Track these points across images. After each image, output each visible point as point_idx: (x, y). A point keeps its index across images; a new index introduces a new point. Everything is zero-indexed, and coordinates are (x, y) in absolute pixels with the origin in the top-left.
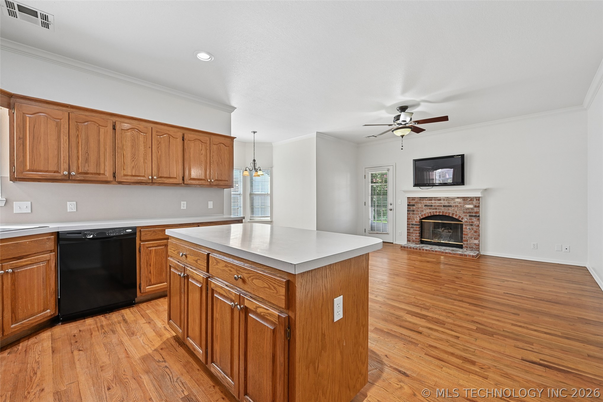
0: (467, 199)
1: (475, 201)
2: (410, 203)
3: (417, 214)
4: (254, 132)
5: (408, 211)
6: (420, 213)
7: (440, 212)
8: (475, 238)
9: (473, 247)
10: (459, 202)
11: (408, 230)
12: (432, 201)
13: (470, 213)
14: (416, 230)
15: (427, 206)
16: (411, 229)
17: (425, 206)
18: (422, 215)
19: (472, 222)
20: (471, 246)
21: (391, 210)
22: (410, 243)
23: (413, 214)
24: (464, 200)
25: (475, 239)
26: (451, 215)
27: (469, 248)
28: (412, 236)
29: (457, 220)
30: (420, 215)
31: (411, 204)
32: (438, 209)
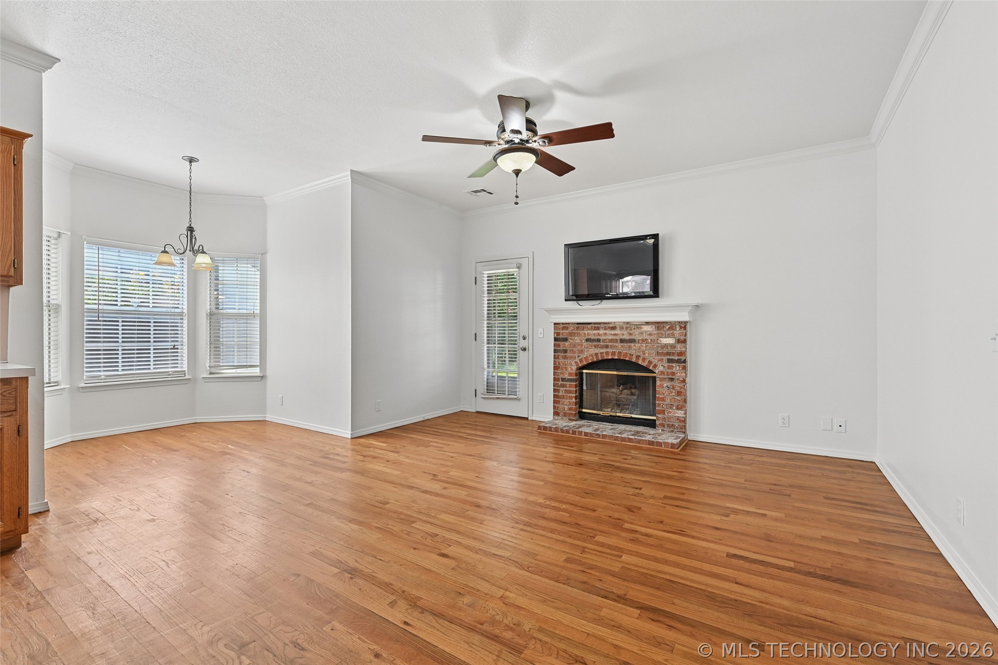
0: (663, 326)
1: (678, 329)
2: (558, 334)
3: (571, 358)
4: (191, 160)
5: (555, 351)
6: (578, 356)
7: (613, 353)
8: (678, 405)
9: (675, 424)
10: (648, 333)
11: (555, 390)
12: (599, 330)
13: (670, 355)
14: (570, 392)
15: (591, 341)
16: (561, 389)
17: (587, 340)
18: (581, 360)
19: (673, 374)
20: (671, 424)
21: (524, 349)
22: (559, 418)
23: (565, 359)
24: (658, 328)
25: (678, 409)
26: (634, 360)
27: (668, 426)
28: (562, 404)
29: (646, 369)
30: (577, 360)
31: (561, 336)
32: (611, 346)
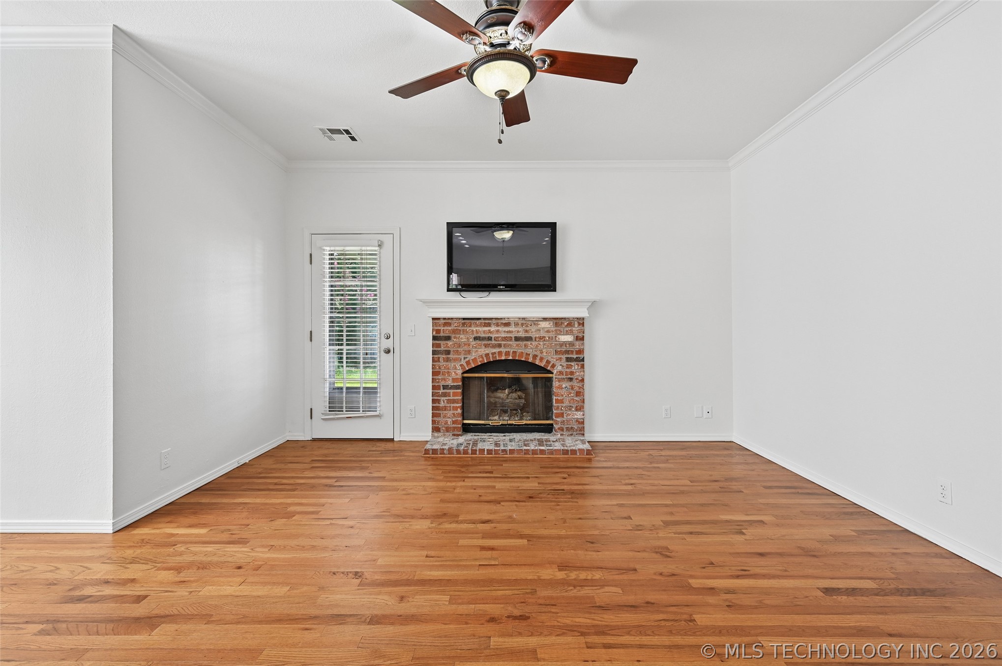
0: (562, 323)
1: (576, 326)
2: (438, 331)
3: (455, 360)
5: (434, 352)
6: (465, 358)
7: (507, 353)
8: (577, 407)
9: (574, 426)
10: (546, 330)
11: (434, 401)
12: (490, 326)
13: (568, 354)
14: (454, 401)
15: (480, 340)
16: (442, 398)
17: (476, 338)
18: (468, 363)
19: (572, 373)
20: (570, 426)
21: (388, 351)
22: (440, 434)
23: (447, 361)
24: (556, 325)
25: (577, 410)
26: (530, 360)
27: (567, 430)
28: (445, 417)
29: (544, 370)
30: (463, 362)
31: (442, 334)
32: (504, 345)
